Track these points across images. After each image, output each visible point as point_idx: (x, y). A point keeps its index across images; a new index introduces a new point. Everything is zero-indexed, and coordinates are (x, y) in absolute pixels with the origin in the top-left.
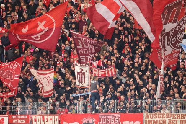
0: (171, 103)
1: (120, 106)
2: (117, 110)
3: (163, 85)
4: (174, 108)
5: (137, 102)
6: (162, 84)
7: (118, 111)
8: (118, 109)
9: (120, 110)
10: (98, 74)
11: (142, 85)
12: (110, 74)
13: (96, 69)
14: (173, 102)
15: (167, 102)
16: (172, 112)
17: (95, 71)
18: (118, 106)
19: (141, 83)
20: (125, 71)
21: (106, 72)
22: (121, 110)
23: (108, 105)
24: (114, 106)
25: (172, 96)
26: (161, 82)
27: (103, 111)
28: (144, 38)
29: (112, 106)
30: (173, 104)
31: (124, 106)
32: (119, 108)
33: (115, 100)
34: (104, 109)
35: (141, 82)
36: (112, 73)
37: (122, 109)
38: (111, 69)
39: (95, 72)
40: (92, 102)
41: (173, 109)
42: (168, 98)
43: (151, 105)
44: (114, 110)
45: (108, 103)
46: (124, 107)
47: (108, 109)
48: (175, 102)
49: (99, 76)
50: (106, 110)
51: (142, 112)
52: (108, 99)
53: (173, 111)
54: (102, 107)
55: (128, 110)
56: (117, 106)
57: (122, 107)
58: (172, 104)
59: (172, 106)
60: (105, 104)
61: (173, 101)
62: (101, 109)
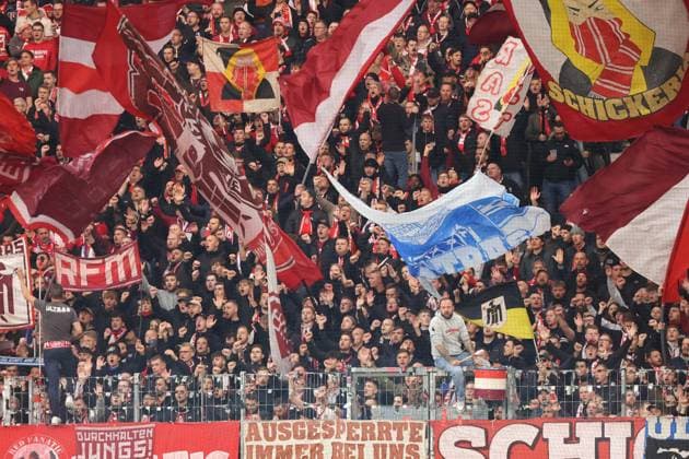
0: (343, 384)
1: (153, 394)
2: (144, 411)
3: (283, 328)
4: (352, 400)
5: (218, 380)
6: (281, 324)
7: (145, 416)
8: (148, 408)
9: (153, 410)
10: (78, 278)
11: (236, 319)
12: (122, 276)
13: (68, 260)
14: (349, 378)
15: (326, 377)
16: (345, 417)
17: (66, 265)
18: (147, 396)
19: (231, 308)
20: (174, 264)
21: (108, 267)
22: (159, 409)
23: (108, 394)
24: (133, 396)
25: (347, 356)
26: (275, 320)
27: (92, 414)
28: (239, 145)
29: (125, 397)
30: (348, 385)
31: (169, 394)
32: (150, 402)
33: (137, 375)
34: (93, 405)
35: (230, 304)
36: (128, 272)
37: (162, 405)
38: (126, 258)
39: (67, 272)
40: (48, 383)
41: (347, 406)
42: (330, 363)
43: (270, 391)
44: (131, 412)
45: (110, 384)
46: (167, 398)
47: (110, 408)
48: (356, 377)
49: (78, 285)
50: (100, 411)
51: (235, 416)
52: (106, 370)
53: (349, 411)
54: (85, 399)
55: (182, 410)
56: (142, 396)
57: (162, 399)
58: (345, 386)
59: (345, 393)
60: (99, 390)
61: (350, 373)
62: (83, 410)
